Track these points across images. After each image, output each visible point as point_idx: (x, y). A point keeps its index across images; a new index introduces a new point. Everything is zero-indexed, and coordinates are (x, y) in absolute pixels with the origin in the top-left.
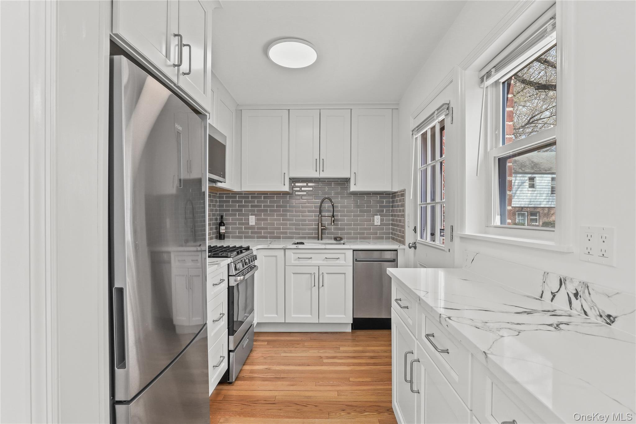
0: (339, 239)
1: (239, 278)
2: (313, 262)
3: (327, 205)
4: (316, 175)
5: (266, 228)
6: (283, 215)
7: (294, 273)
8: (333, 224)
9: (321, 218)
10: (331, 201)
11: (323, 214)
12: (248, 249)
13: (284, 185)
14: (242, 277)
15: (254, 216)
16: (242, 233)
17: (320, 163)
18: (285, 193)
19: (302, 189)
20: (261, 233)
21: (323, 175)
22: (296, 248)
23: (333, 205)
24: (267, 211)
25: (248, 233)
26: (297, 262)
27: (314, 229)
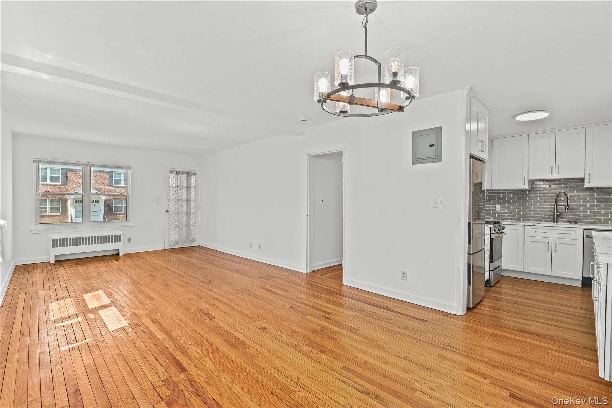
0: (574, 222)
1: (496, 235)
2: (547, 235)
3: (562, 197)
4: (552, 177)
5: (509, 213)
6: (522, 205)
7: (531, 241)
8: (567, 211)
9: (557, 207)
10: (566, 195)
11: (559, 204)
12: (499, 223)
13: (525, 184)
14: (498, 235)
15: (500, 205)
16: (491, 215)
17: (556, 168)
18: (525, 190)
19: (540, 187)
20: (505, 216)
21: (558, 177)
22: (533, 225)
23: (567, 198)
24: (510, 201)
25: (495, 216)
26: (534, 234)
27: (550, 215)
